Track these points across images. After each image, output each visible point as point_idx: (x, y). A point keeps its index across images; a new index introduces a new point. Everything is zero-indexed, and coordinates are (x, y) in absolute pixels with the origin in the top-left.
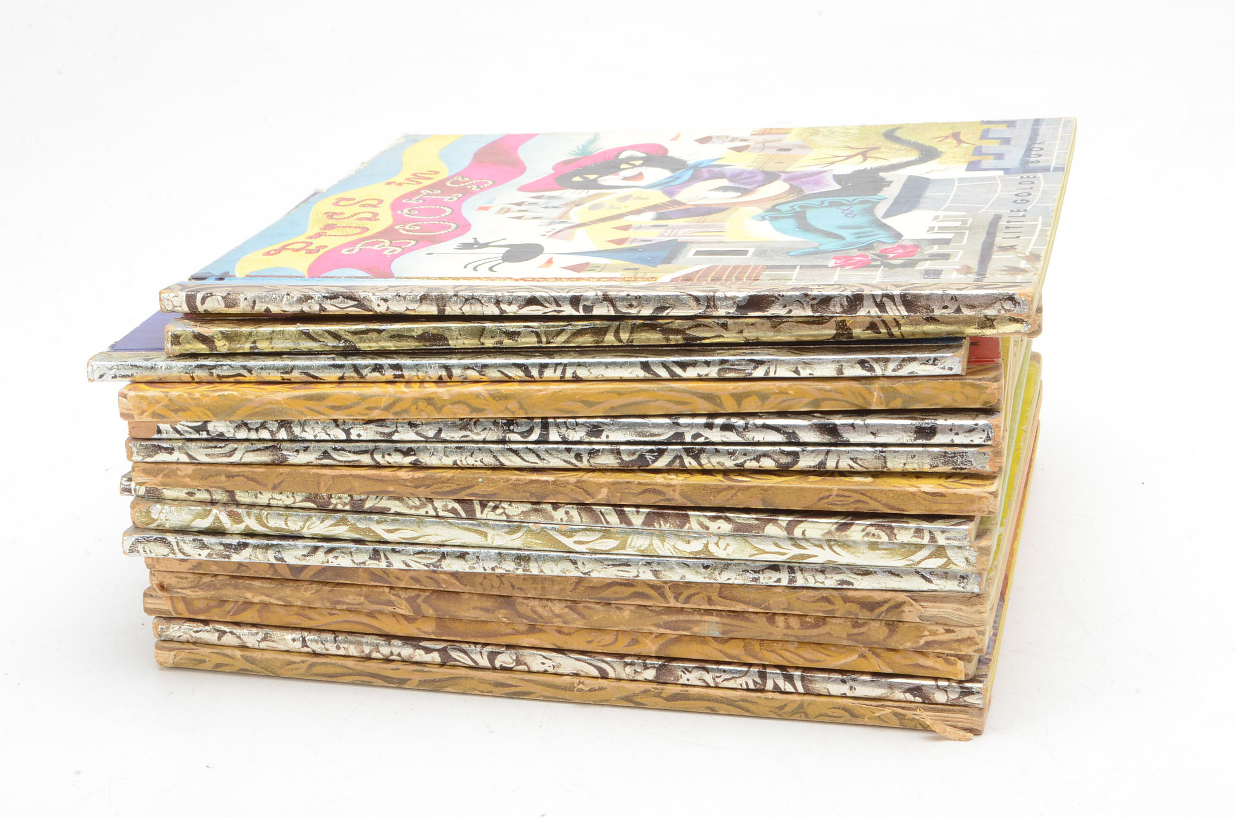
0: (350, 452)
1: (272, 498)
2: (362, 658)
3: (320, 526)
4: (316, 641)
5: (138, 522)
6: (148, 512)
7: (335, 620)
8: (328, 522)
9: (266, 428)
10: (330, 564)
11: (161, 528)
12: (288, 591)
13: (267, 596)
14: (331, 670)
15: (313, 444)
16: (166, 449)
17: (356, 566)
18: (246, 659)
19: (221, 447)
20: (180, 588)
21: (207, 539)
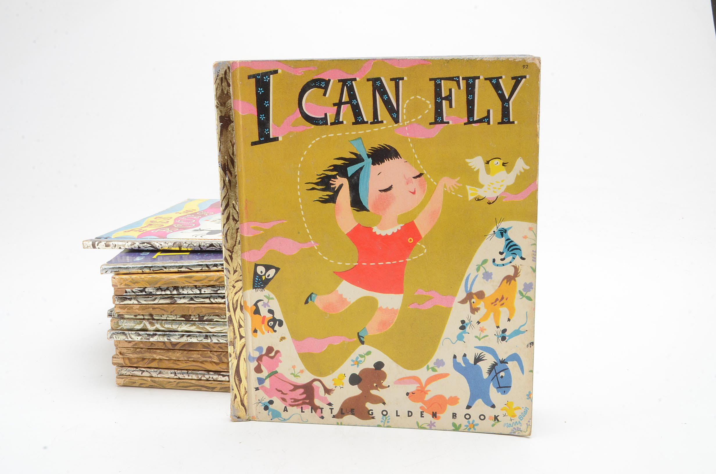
0: (201, 298)
1: (168, 317)
2: (198, 380)
3: (185, 327)
4: (180, 374)
5: (113, 327)
6: (118, 323)
7: (188, 365)
8: (188, 325)
9: (169, 290)
10: (189, 341)
11: (122, 329)
12: (170, 353)
13: (162, 356)
14: (186, 385)
15: (187, 296)
16: (129, 299)
17: (199, 342)
18: (152, 381)
19: (150, 298)
20: (128, 354)
21: (141, 333)
